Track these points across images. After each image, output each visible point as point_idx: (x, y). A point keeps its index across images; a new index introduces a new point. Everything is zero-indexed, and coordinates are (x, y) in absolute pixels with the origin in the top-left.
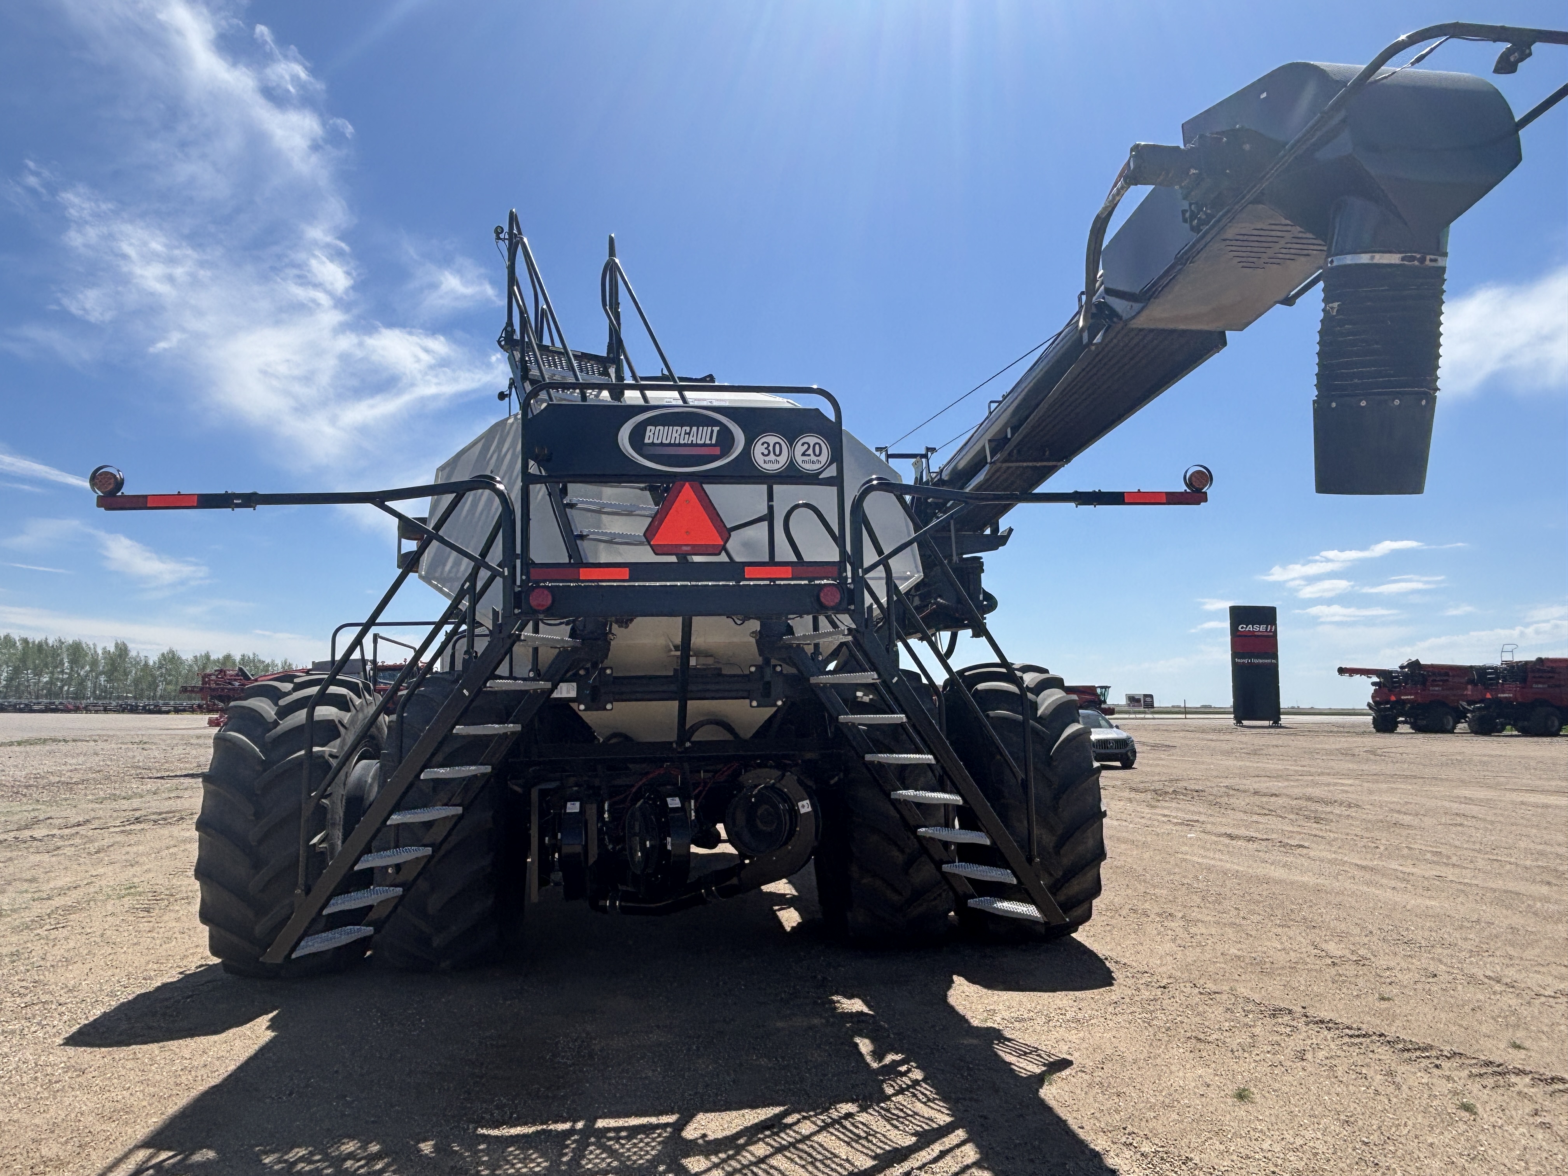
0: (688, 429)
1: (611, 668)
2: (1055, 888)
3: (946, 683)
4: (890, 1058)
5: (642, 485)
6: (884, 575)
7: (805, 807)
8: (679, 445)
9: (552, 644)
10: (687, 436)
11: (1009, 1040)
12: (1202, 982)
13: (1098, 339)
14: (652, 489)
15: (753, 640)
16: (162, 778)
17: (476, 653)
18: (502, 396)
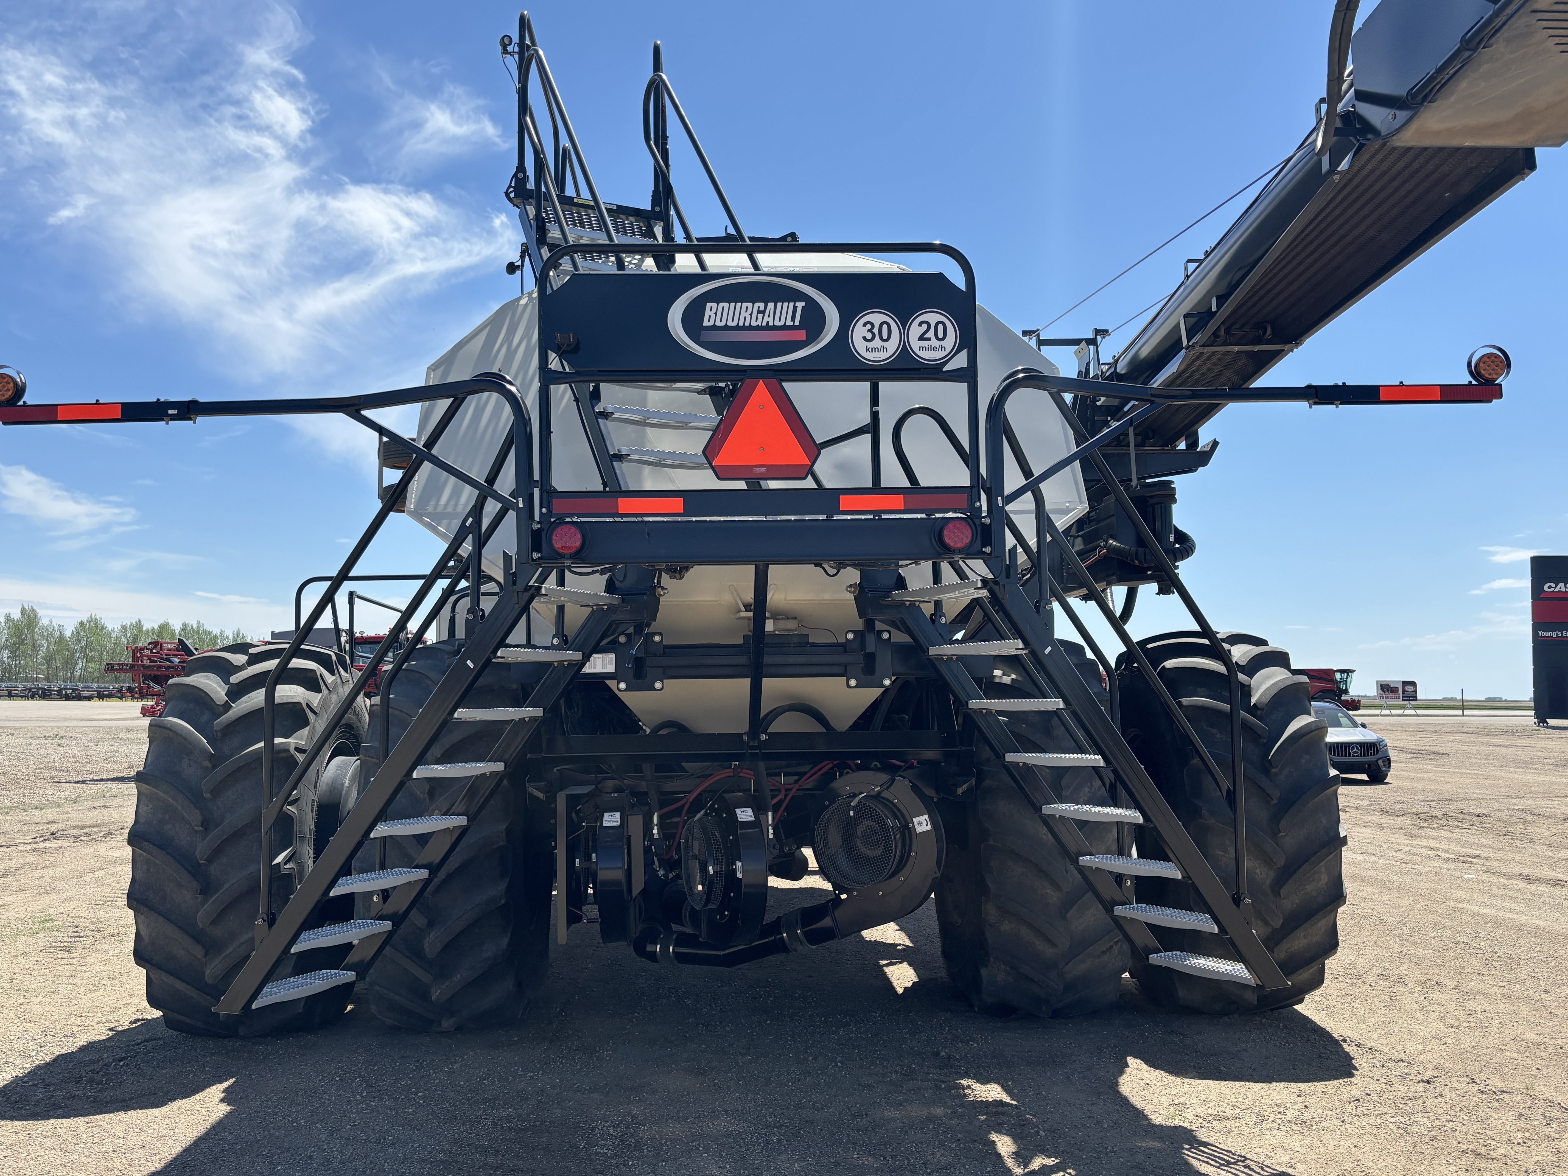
0: (762, 305)
1: (660, 634)
2: (1273, 941)
3: (1120, 659)
4: (1037, 1163)
5: (700, 386)
6: (1033, 507)
7: (922, 824)
8: (751, 328)
9: (581, 600)
10: (760, 316)
11: (1206, 1144)
12: (1483, 1076)
13: (1344, 165)
14: (714, 392)
15: (852, 596)
16: (83, 782)
17: (482, 610)
18: (512, 268)
